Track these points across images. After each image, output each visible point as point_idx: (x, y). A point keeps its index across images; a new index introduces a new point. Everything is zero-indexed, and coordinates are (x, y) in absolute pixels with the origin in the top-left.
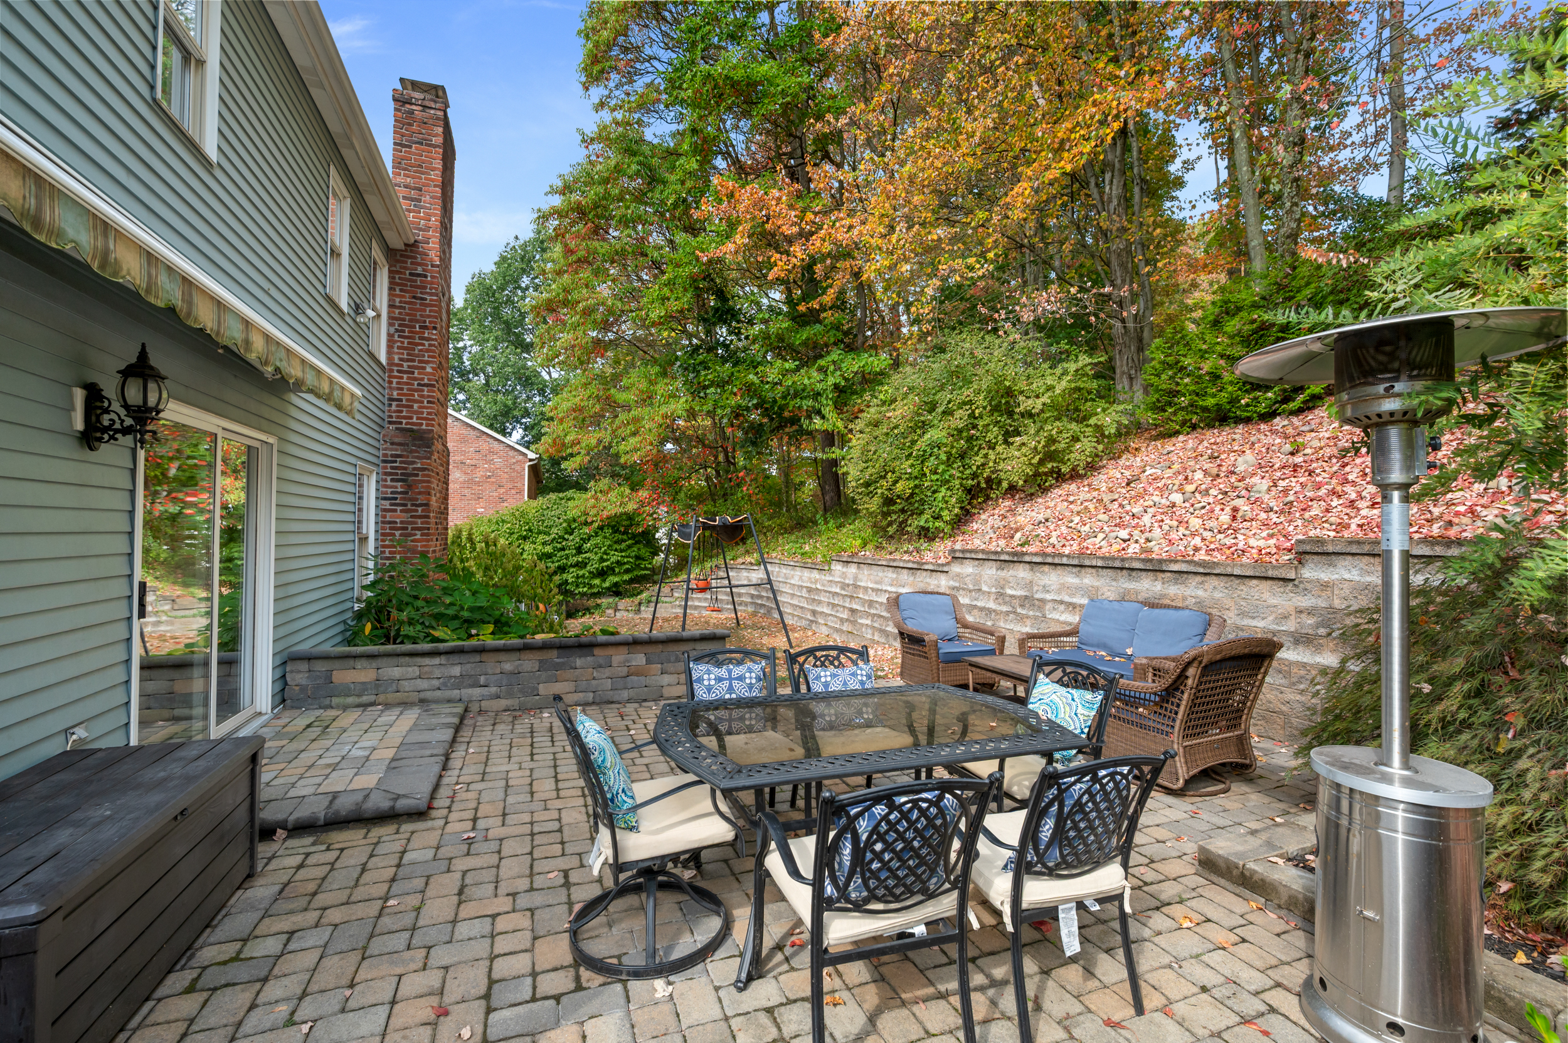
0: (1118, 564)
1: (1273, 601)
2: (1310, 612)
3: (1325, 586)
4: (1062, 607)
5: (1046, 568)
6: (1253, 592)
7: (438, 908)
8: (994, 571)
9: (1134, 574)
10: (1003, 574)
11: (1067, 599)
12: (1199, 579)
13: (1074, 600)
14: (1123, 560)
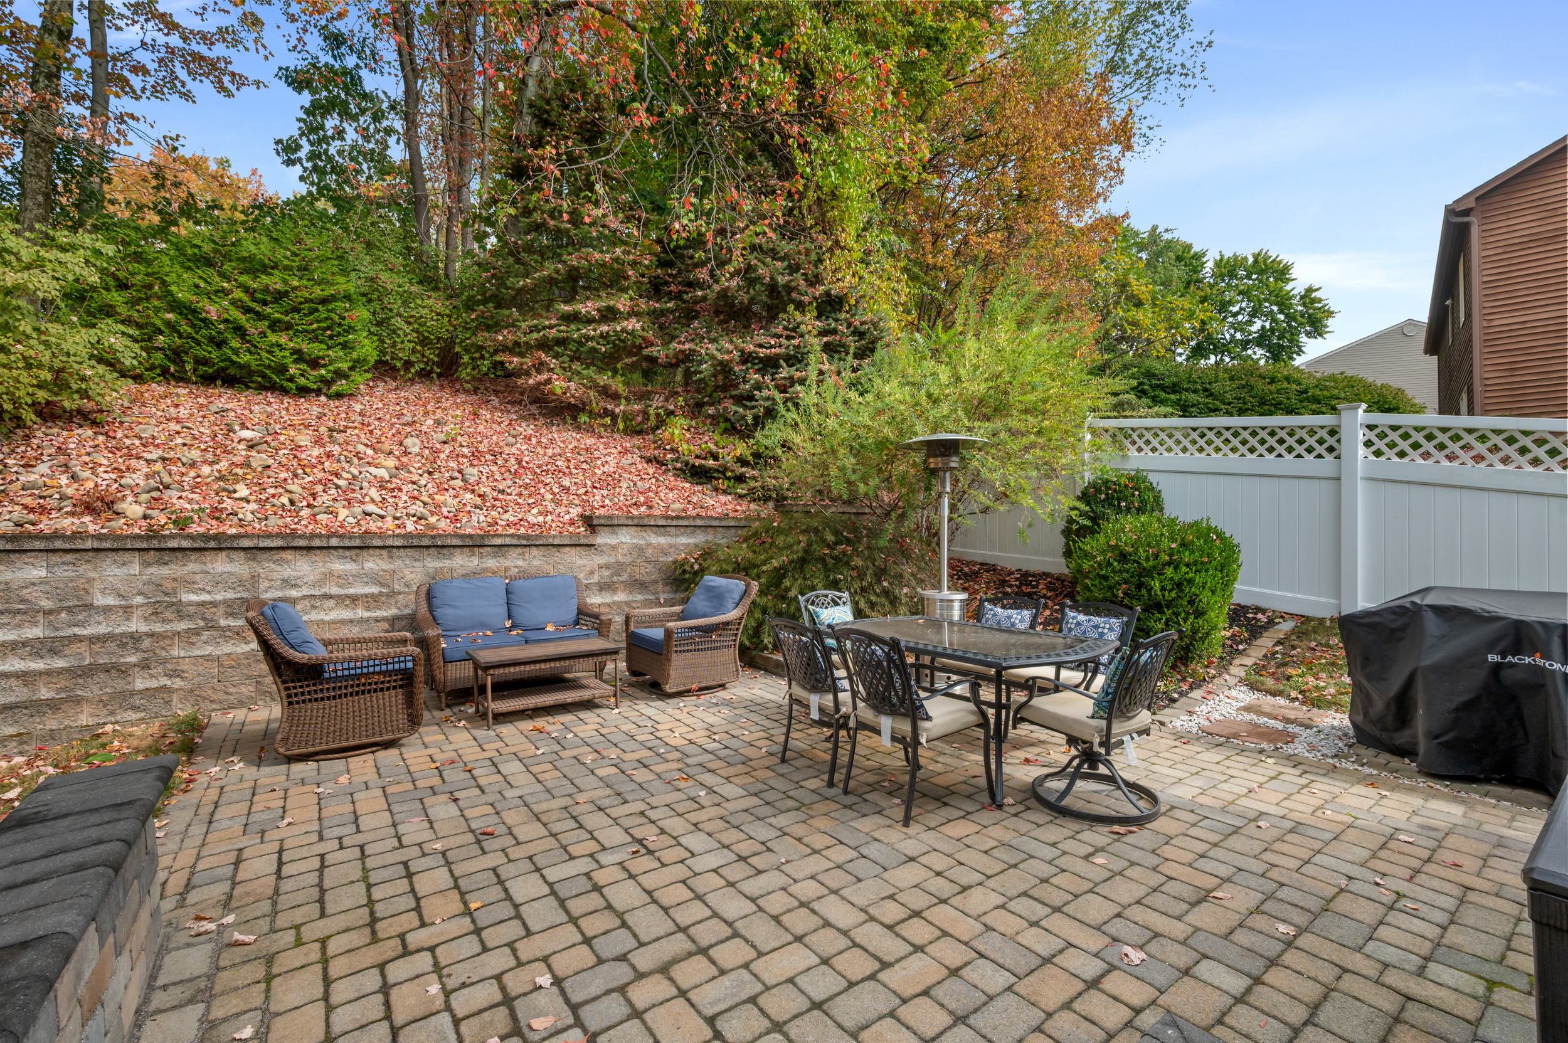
0: (425, 542)
1: (580, 562)
2: (607, 566)
3: (614, 548)
4: (332, 603)
5: (288, 555)
6: (566, 557)
7: (1238, 898)
8: (135, 568)
9: (445, 551)
10: (157, 572)
11: (335, 590)
12: (519, 550)
13: (351, 591)
14: (433, 537)
